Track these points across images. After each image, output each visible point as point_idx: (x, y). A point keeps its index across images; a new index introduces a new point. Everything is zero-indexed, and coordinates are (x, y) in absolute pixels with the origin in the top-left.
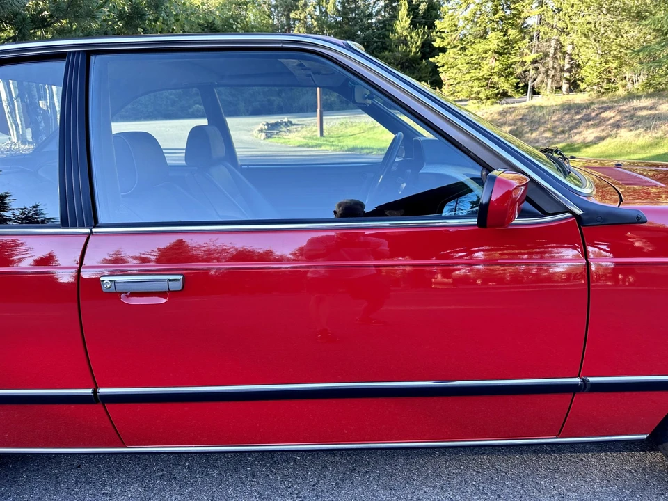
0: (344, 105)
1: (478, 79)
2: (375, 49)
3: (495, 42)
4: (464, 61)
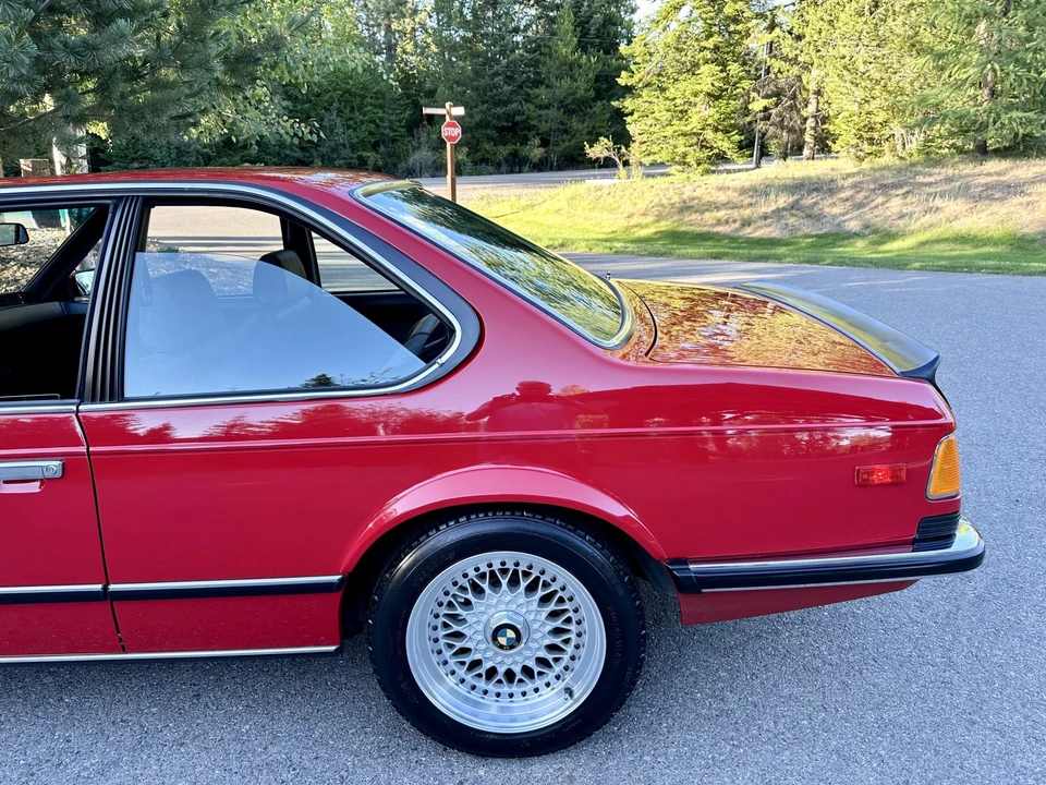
1: (684, 135)
2: (524, 82)
3: (710, 80)
4: (663, 107)
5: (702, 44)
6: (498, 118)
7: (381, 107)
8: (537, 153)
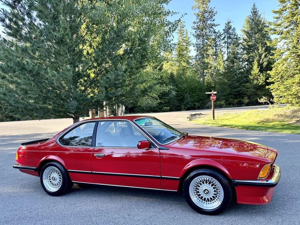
0: (228, 105)
1: (291, 95)
2: (242, 82)
3: (298, 79)
4: (283, 87)
5: (295, 69)
6: (235, 92)
7: (201, 91)
8: (246, 101)
